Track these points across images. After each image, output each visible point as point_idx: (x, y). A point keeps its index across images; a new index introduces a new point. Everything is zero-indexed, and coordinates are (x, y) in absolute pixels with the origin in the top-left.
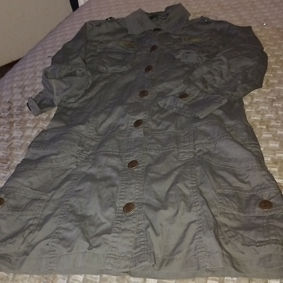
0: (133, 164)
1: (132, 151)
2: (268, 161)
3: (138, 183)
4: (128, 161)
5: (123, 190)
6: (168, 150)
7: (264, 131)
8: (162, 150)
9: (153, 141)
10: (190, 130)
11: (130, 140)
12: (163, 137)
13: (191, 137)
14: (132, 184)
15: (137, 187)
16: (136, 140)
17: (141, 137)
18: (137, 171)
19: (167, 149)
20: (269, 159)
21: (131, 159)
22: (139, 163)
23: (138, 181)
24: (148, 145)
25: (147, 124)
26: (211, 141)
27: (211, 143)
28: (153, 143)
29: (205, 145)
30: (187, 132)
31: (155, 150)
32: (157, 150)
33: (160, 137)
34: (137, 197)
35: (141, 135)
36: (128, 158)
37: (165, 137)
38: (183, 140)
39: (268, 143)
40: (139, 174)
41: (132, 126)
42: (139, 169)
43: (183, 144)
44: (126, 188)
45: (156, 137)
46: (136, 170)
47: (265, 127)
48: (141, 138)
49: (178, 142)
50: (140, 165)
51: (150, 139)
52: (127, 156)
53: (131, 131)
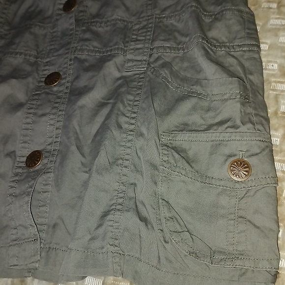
0: (53, 78)
1: (55, 54)
2: (273, 70)
3: (54, 114)
4: (47, 73)
5: (29, 126)
6: (109, 53)
7: (274, 13)
8: (100, 52)
9: (87, 35)
10: (150, 21)
11: (55, 34)
12: (106, 28)
13: (149, 33)
14: (44, 115)
15: (52, 122)
16: (64, 34)
17: (71, 27)
18: (57, 92)
19: (107, 51)
20: (276, 66)
21: (52, 70)
22: (63, 77)
23: (54, 111)
24: (78, 42)
25: (84, 6)
26: (180, 46)
27: (179, 50)
28: (87, 40)
29: (168, 50)
30: (145, 23)
31: (88, 51)
32: (92, 51)
33: (100, 29)
34: (50, 140)
35: (71, 24)
36: (47, 67)
37: (109, 28)
38: (135, 37)
39: (276, 35)
40: (59, 98)
41: (60, 9)
42: (61, 89)
43: (133, 45)
44: (34, 122)
45: (94, 28)
46: (55, 89)
47: (275, 6)
48: (71, 30)
49: (127, 40)
50: (63, 81)
51: (84, 31)
52: (47, 64)
53: (58, 17)
